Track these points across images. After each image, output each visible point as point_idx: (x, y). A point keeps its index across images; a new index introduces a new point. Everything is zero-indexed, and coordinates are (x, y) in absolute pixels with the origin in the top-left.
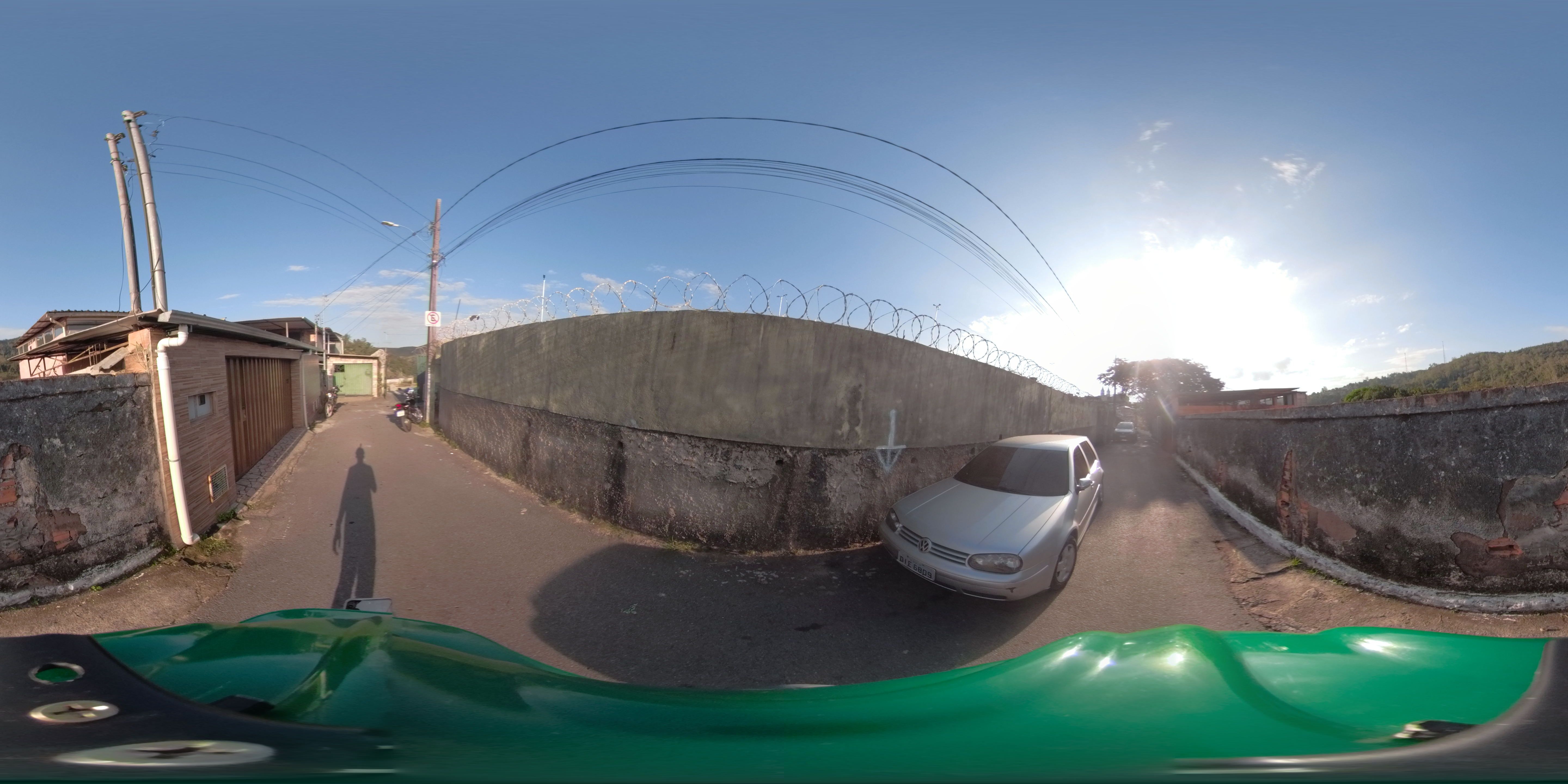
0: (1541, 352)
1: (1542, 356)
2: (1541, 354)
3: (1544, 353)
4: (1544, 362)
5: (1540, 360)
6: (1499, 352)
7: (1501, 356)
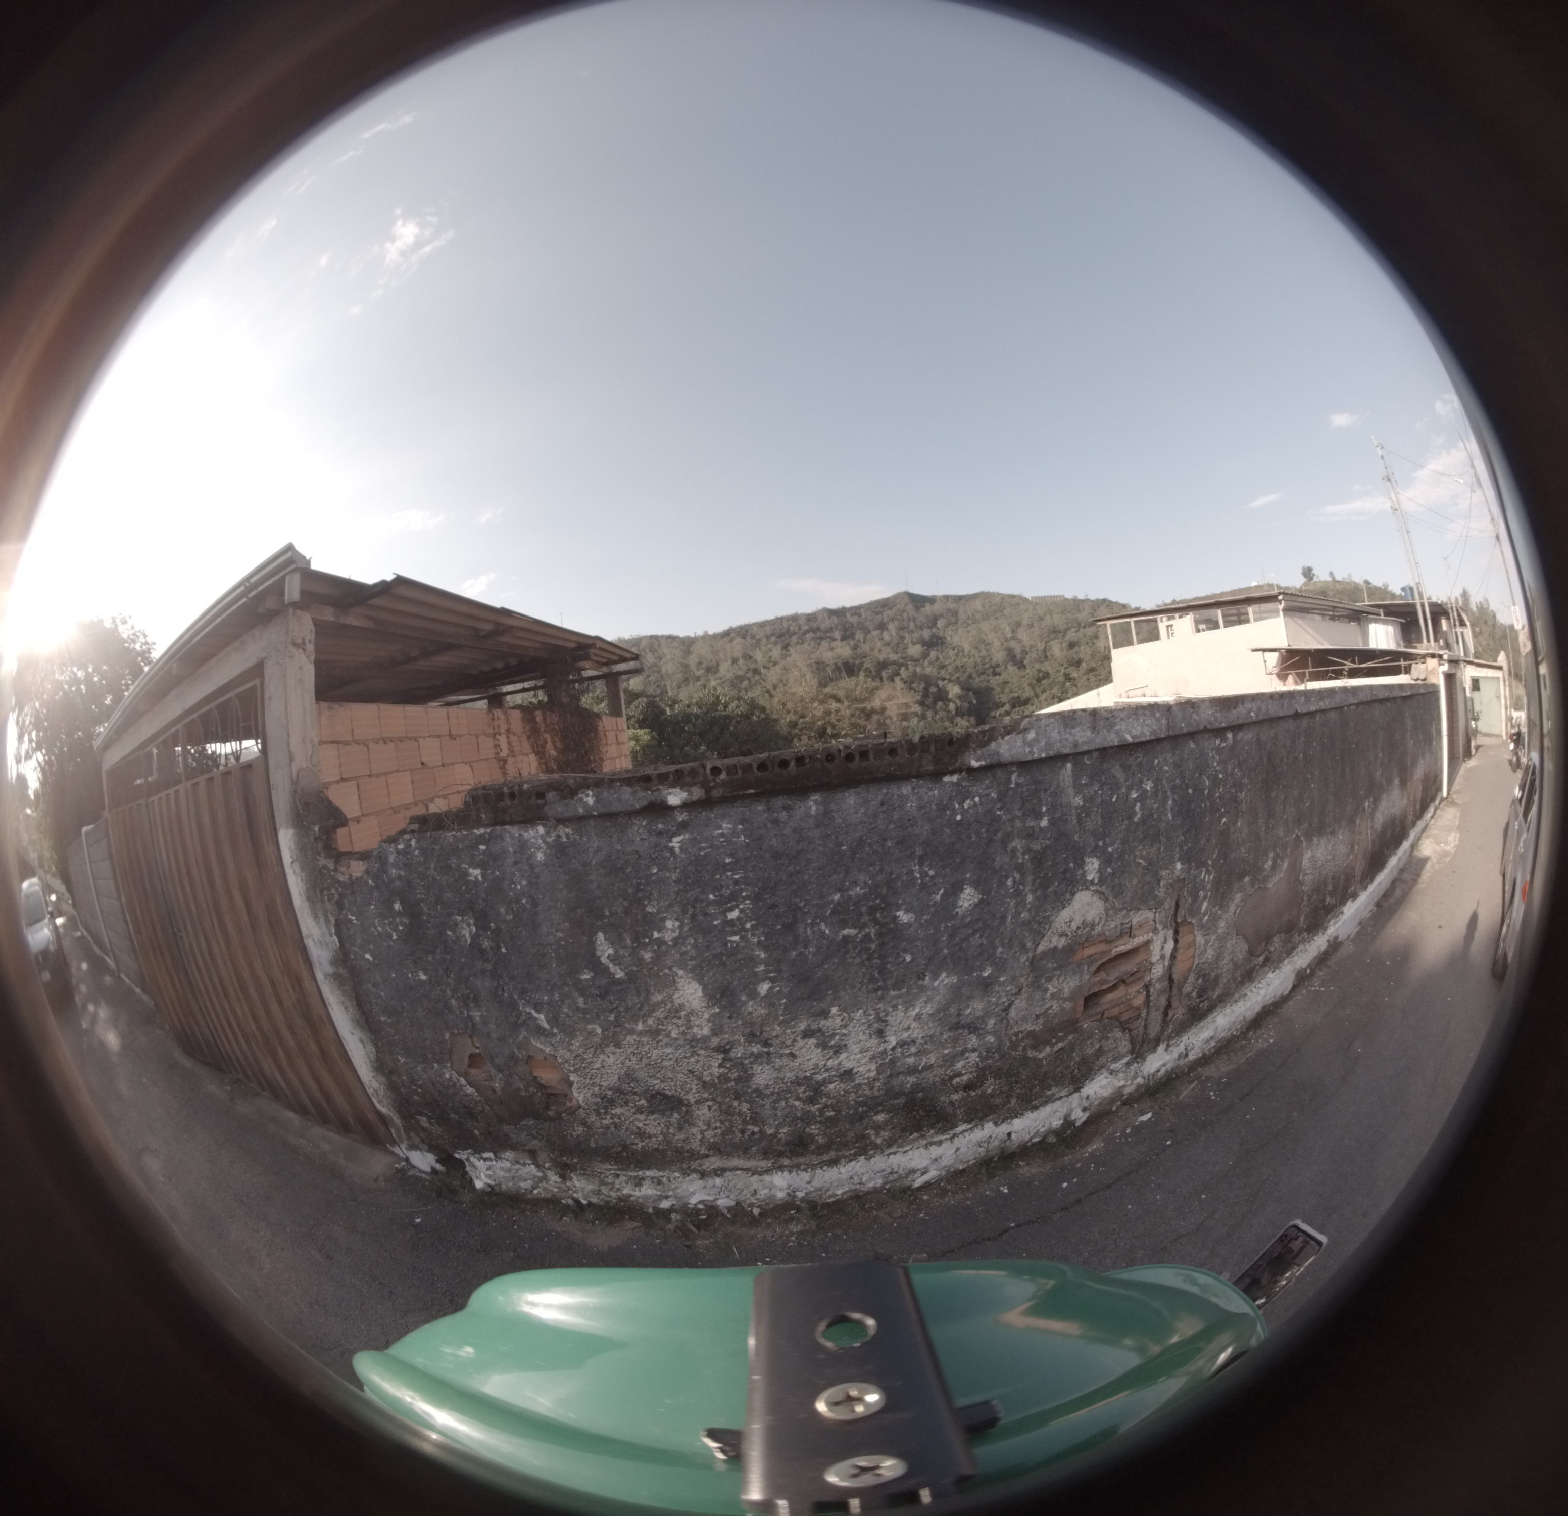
0: (773, 634)
1: (775, 644)
2: (773, 639)
3: (780, 636)
4: (784, 657)
5: (776, 652)
6: (682, 634)
7: (688, 644)
